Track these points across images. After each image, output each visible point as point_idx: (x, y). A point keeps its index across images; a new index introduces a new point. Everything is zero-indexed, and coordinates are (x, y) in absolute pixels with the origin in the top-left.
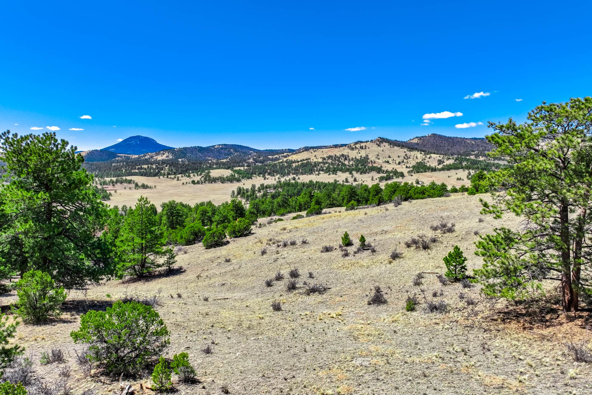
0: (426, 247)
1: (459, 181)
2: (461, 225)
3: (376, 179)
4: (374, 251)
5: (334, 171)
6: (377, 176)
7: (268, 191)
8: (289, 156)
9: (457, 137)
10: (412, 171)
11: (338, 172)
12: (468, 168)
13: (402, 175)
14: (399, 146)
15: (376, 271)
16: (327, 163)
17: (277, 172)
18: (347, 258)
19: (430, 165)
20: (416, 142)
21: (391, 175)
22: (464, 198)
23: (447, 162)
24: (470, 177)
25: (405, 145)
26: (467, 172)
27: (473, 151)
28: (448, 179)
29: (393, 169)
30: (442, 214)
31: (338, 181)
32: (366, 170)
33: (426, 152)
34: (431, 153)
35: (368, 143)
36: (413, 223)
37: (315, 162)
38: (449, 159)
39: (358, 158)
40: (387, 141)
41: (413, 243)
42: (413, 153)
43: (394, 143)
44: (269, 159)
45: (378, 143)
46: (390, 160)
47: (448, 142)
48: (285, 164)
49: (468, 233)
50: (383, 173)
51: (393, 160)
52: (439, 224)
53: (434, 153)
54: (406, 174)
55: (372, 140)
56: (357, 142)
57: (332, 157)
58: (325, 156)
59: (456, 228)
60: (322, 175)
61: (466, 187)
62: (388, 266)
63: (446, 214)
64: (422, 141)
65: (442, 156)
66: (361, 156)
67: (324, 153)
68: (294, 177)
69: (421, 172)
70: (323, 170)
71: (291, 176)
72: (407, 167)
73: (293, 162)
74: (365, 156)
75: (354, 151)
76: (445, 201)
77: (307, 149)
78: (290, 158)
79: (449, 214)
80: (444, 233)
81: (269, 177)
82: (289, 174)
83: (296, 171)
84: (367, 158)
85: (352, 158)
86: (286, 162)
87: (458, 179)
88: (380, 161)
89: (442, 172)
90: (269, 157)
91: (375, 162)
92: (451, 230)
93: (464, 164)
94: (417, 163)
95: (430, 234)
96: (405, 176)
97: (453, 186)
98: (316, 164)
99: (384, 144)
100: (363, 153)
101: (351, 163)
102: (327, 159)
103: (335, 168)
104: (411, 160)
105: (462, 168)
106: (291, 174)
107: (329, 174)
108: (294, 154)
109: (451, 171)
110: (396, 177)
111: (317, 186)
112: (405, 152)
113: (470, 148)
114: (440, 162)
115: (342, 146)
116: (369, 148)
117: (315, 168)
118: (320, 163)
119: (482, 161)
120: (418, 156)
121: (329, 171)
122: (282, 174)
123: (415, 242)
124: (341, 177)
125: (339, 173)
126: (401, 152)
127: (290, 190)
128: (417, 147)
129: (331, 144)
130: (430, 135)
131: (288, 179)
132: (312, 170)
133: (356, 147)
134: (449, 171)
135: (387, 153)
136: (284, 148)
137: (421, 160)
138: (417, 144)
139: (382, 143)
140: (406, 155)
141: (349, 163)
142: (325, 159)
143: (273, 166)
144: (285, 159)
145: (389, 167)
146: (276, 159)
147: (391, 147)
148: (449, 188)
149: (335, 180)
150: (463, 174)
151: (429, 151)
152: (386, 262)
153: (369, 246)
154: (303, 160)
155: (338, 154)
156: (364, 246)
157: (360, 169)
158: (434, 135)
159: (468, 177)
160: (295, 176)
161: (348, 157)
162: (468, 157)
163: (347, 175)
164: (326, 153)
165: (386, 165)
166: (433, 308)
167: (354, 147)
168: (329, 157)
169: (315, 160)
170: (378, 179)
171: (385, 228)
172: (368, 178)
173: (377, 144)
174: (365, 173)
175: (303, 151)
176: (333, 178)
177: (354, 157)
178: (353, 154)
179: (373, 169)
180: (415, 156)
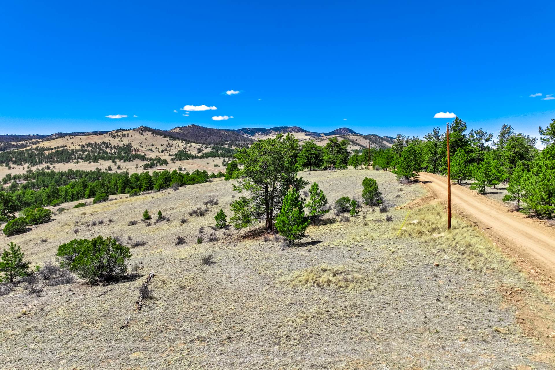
0: (202, 214)
1: (216, 167)
2: (222, 200)
3: (141, 167)
4: (168, 220)
5: (95, 159)
6: (142, 163)
7: (18, 182)
8: (39, 142)
9: (213, 129)
10: (175, 159)
11: (99, 160)
12: (223, 156)
13: (166, 162)
14: (161, 135)
15: (174, 230)
16: (86, 151)
17: (26, 161)
18: (150, 227)
19: (191, 153)
20: (178, 131)
21: (155, 162)
22: (222, 183)
23: (206, 151)
24: (225, 163)
25: (167, 135)
26: (222, 159)
27: (227, 141)
28: (207, 166)
29: (157, 157)
30: (209, 194)
31: (101, 169)
32: (130, 158)
33: (187, 142)
34: (192, 142)
35: (131, 131)
36: (191, 201)
37: (72, 150)
38: (207, 147)
39: (121, 146)
40: (150, 130)
41: (194, 213)
42: (175, 142)
43: (156, 132)
44: (13, 146)
45: (141, 131)
46: (153, 148)
47: (205, 132)
48: (35, 152)
49: (226, 204)
50: (147, 161)
51: (157, 148)
52: (208, 201)
53: (194, 142)
54: (169, 161)
55: (134, 129)
56: (119, 130)
57: (92, 144)
58: (84, 143)
59: (219, 202)
60: (81, 163)
61: (223, 173)
62: (181, 227)
63: (212, 194)
64: (183, 131)
65: (201, 145)
66: (124, 144)
67: (82, 140)
68: (48, 166)
69: (183, 160)
70: (82, 158)
71: (44, 165)
72: (170, 155)
73: (46, 150)
74: (128, 144)
75: (116, 139)
76: (210, 185)
77: (61, 135)
78: (41, 145)
79: (214, 194)
80: (213, 205)
81: (15, 166)
82: (40, 163)
83: (50, 159)
84: (130, 146)
85: (114, 146)
86: (36, 149)
87: (215, 166)
88: (144, 149)
89: (202, 159)
90: (13, 143)
91: (138, 150)
92: (216, 203)
93: (220, 152)
94: (179, 151)
95: (203, 207)
96: (168, 164)
97: (212, 173)
98: (74, 152)
99: (147, 132)
100: (126, 141)
101: (113, 151)
102: (86, 146)
103: (96, 156)
104: (173, 148)
105: (218, 156)
106: (44, 163)
107: (90, 163)
108: (46, 141)
109: (209, 158)
110: (160, 165)
111: (78, 175)
112: (167, 141)
113: (224, 139)
114: (199, 150)
115: (102, 133)
116: (131, 136)
117: (73, 156)
118: (78, 151)
119: (234, 150)
120: (180, 145)
121: (90, 159)
122: (32, 163)
123: (195, 212)
124: (103, 165)
125: (101, 161)
126: (164, 141)
127: (46, 180)
128: (178, 136)
129: (90, 131)
130: (190, 125)
131: (40, 168)
132: (69, 158)
133: (118, 135)
134: (207, 159)
135: (151, 141)
136: (32, 134)
137: (182, 149)
138: (179, 133)
139: (145, 132)
140: (169, 144)
141: (111, 151)
142: (84, 147)
143: (19, 154)
144: (34, 147)
145: (152, 155)
146: (22, 146)
147: (153, 136)
148: (209, 174)
149: (97, 169)
150: (219, 161)
151: (189, 140)
152: (179, 225)
153: (164, 218)
154: (58, 147)
155: (99, 142)
156: (161, 218)
157: (123, 157)
158: (194, 126)
159: (223, 163)
160: (49, 164)
161: (110, 144)
162: (222, 147)
163: (110, 163)
164: (85, 140)
165: (150, 153)
166: (211, 240)
167: (116, 134)
168: (89, 145)
169: (72, 147)
170: (143, 167)
171: (172, 206)
172: (132, 166)
173: (140, 133)
174: (129, 161)
175: (57, 138)
176: (95, 166)
177: (116, 145)
178: (115, 142)
179: (137, 157)
180: (177, 144)
